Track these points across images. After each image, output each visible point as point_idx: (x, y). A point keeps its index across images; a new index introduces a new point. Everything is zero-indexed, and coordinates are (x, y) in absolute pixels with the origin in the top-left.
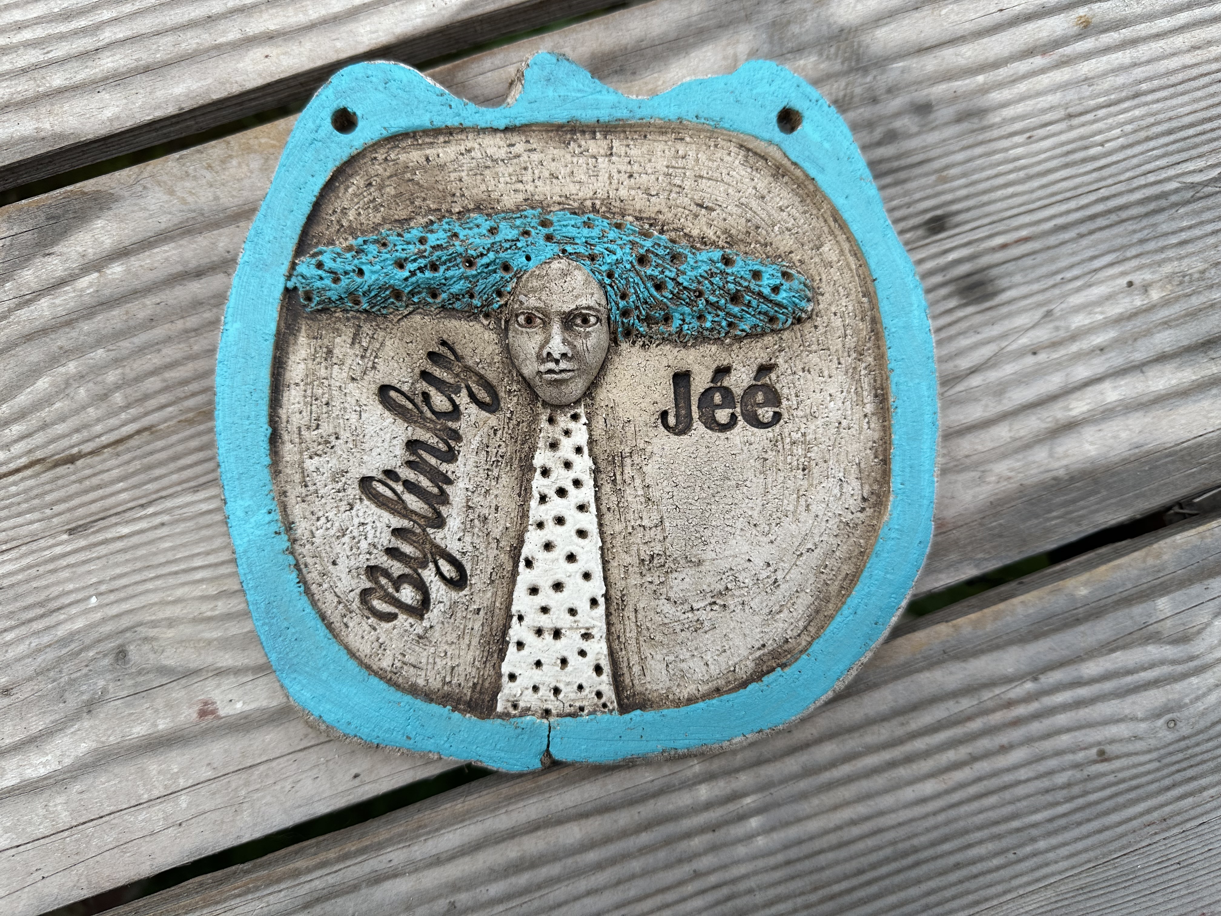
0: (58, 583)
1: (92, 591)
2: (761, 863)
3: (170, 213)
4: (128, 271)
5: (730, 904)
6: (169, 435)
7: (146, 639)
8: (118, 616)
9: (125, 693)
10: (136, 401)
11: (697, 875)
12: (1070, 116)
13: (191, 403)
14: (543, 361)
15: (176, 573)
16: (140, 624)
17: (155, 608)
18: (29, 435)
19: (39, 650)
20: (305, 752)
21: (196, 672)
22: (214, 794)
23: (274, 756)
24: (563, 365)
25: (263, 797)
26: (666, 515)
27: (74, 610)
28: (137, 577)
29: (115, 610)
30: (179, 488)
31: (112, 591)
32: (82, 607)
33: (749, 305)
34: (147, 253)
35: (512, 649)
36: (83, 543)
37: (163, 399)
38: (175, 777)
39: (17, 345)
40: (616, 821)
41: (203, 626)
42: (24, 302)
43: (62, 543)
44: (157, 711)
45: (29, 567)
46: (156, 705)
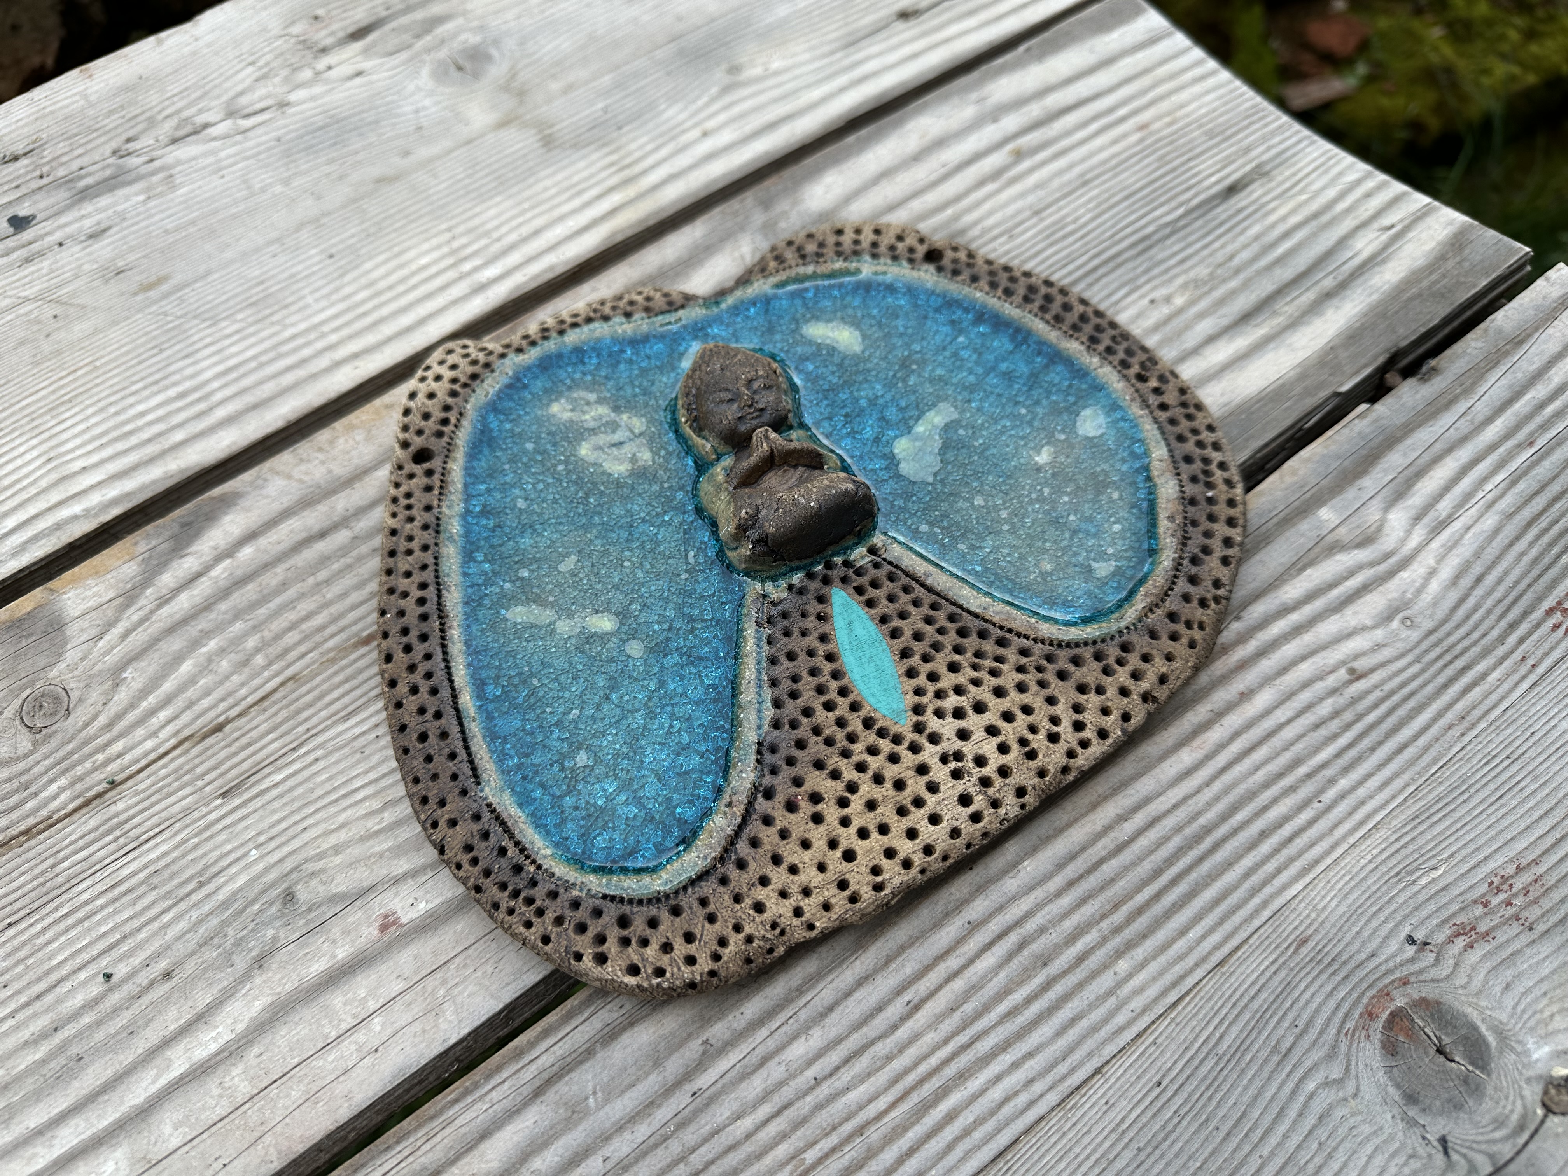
0: (215, 848)
1: (251, 845)
3: (290, 494)
4: (258, 550)
6: (313, 678)
7: (313, 874)
8: (281, 860)
9: (298, 935)
10: (277, 657)
13: (331, 643)
15: (337, 800)
16: (306, 861)
17: (320, 840)
18: (176, 717)
19: (200, 922)
21: (371, 888)
22: (409, 1005)
25: (465, 989)
27: (234, 870)
28: (297, 817)
29: (277, 856)
30: (329, 722)
31: (272, 839)
32: (242, 863)
34: (273, 531)
36: (237, 801)
37: (303, 648)
38: (363, 1001)
39: (160, 640)
41: (371, 842)
42: (164, 601)
43: (216, 808)
44: (334, 942)
45: (184, 841)
46: (332, 936)
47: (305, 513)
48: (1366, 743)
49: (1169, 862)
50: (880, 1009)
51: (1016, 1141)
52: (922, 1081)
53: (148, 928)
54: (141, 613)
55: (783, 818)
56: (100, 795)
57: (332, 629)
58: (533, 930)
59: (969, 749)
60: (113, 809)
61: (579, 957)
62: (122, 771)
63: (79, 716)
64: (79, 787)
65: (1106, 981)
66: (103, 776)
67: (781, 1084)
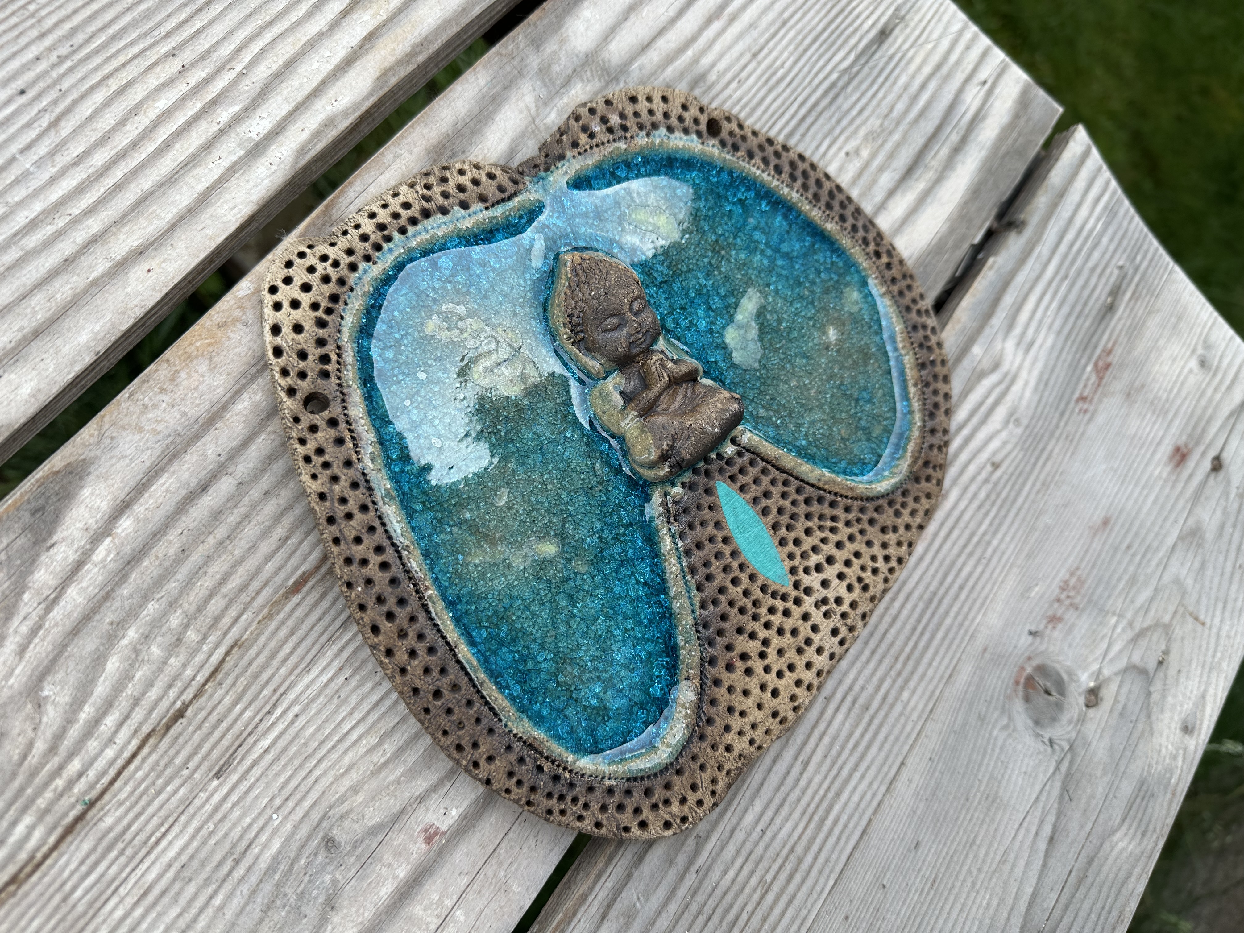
0: (234, 825)
1: (269, 811)
3: (148, 449)
4: (138, 520)
5: (857, 705)
6: (256, 640)
7: (342, 817)
8: (306, 815)
9: (354, 870)
10: (209, 629)
12: (755, 55)
13: (260, 600)
15: (334, 747)
16: (329, 808)
17: (334, 787)
18: (126, 718)
19: (254, 892)
21: (403, 811)
22: (479, 892)
23: (507, 829)
27: (263, 838)
28: (303, 773)
29: (300, 813)
30: (292, 678)
31: (287, 799)
32: (269, 830)
34: (146, 495)
36: (235, 778)
37: (233, 612)
38: (440, 902)
39: (66, 646)
41: (383, 774)
42: (51, 603)
43: (216, 790)
44: (390, 865)
45: (199, 830)
46: (386, 861)
47: (175, 466)
48: (1003, 513)
49: (919, 621)
50: (788, 772)
51: (870, 820)
52: (818, 807)
53: (203, 917)
54: (29, 623)
55: (727, 678)
56: (80, 818)
57: (256, 584)
58: (587, 822)
59: (831, 594)
60: (102, 826)
61: (627, 829)
62: (92, 787)
64: (51, 817)
65: (898, 708)
66: (73, 800)
67: (744, 842)
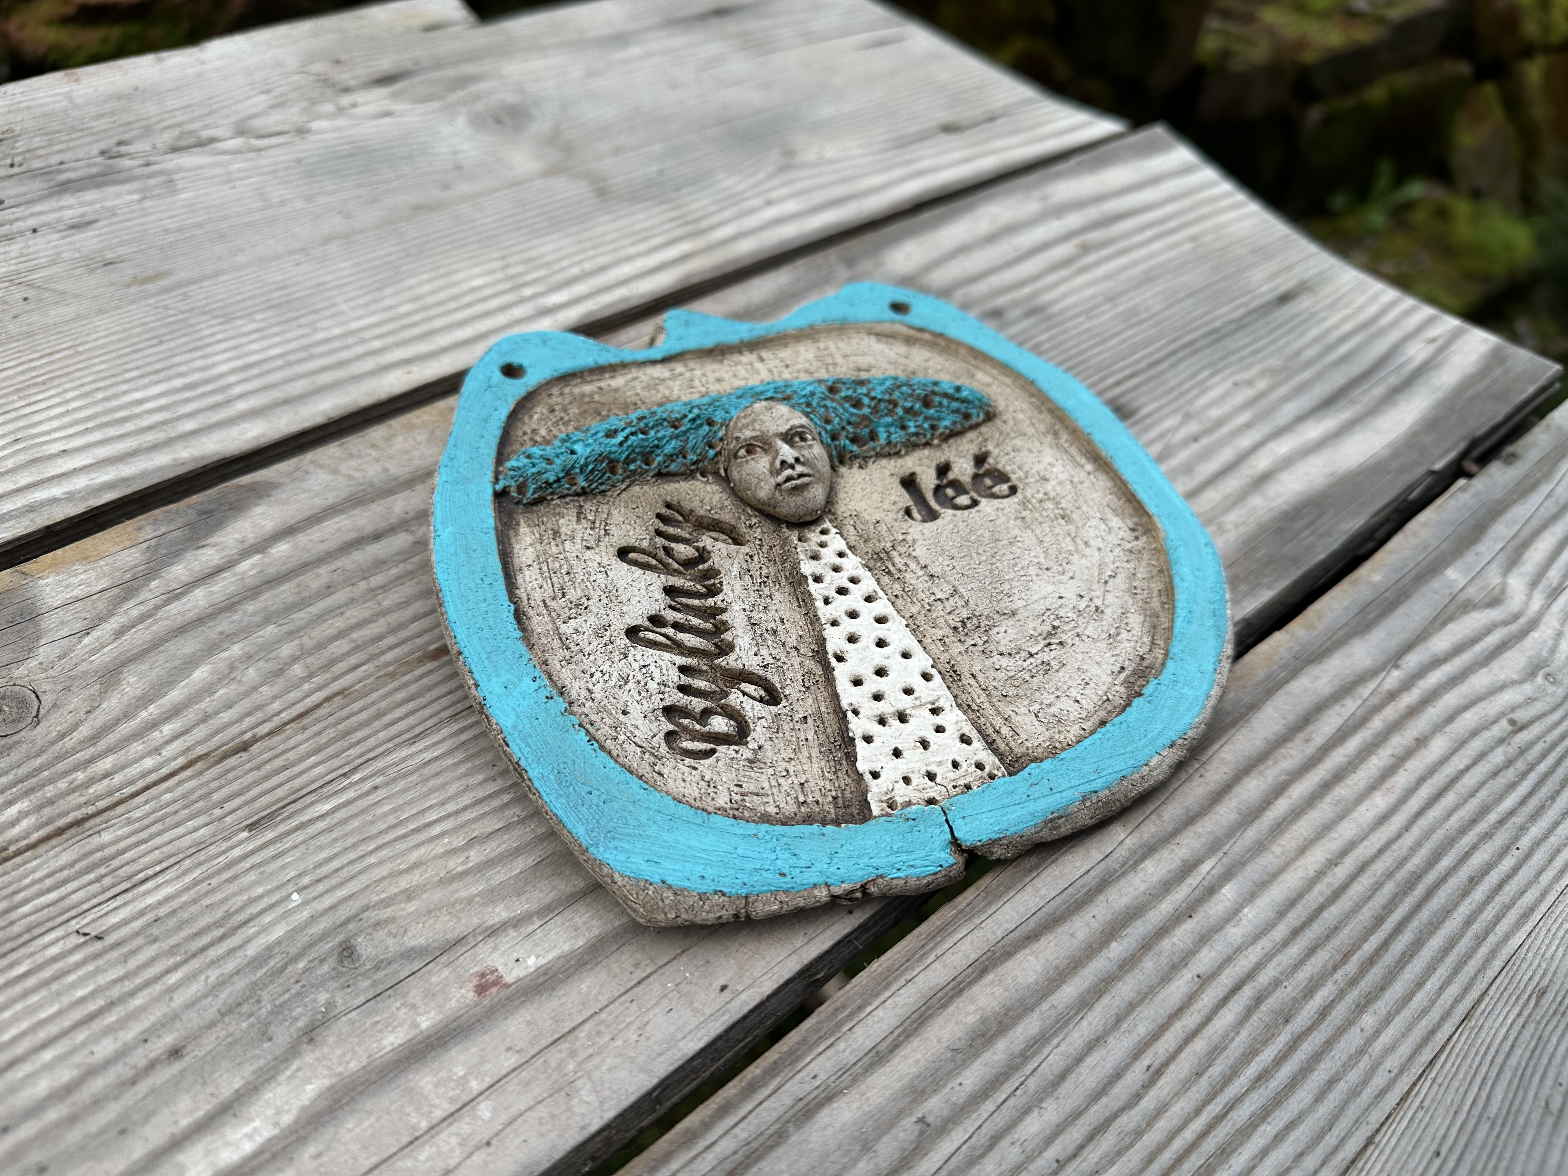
0: (241, 891)
1: (290, 888)
2: (1265, 944)
3: (337, 490)
4: (295, 547)
5: (1264, 1008)
6: (367, 694)
7: (377, 924)
8: (333, 907)
9: (362, 999)
10: (320, 669)
11: (1205, 980)
13: (390, 656)
14: (778, 473)
15: (405, 836)
16: (366, 908)
18: (186, 732)
19: (221, 983)
20: (642, 986)
21: (460, 941)
22: (528, 1083)
23: (600, 1006)
24: (799, 469)
25: (603, 1061)
26: (956, 583)
27: (268, 918)
28: (353, 855)
29: (327, 902)
30: (390, 745)
31: (320, 880)
32: (279, 910)
33: (940, 404)
34: (317, 527)
35: (860, 744)
36: (270, 835)
38: (463, 1081)
39: (166, 641)
40: (1073, 936)
41: (455, 886)
42: (173, 596)
43: (241, 842)
44: (414, 1007)
45: (197, 882)
46: (410, 1000)
47: (355, 512)
53: (145, 992)
54: (143, 608)
56: (78, 823)
57: (390, 641)
60: (96, 841)
62: (110, 793)
63: (52, 725)
64: (47, 812)
65: (1354, 1038)
66: (83, 800)
67: (1019, 1168)
